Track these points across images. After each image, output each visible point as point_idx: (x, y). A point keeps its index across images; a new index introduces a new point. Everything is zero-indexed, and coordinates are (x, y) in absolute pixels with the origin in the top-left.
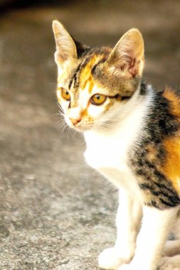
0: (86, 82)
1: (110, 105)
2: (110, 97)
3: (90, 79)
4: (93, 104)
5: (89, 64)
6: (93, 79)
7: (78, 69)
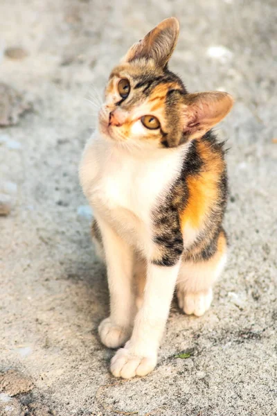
0: (157, 98)
1: (155, 136)
2: (161, 131)
3: (162, 98)
4: (142, 121)
5: (170, 84)
6: (164, 100)
7: (158, 79)
